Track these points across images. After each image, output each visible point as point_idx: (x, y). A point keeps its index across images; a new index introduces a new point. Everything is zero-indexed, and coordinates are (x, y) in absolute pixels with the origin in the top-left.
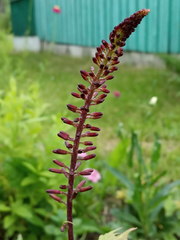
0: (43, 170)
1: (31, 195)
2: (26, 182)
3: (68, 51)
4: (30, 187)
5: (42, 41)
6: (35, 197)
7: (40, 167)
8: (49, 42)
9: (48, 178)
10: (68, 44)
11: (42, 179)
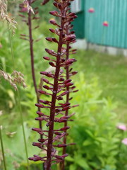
0: (98, 136)
1: (87, 152)
2: (86, 143)
3: (106, 51)
4: (88, 147)
5: (88, 42)
7: (96, 134)
8: (93, 44)
9: (100, 143)
10: (106, 46)
11: (96, 142)
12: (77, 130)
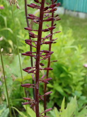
2: (62, 75)
3: (78, 15)
4: (63, 78)
5: (65, 9)
6: (64, 83)
7: (69, 70)
8: (68, 10)
12: (56, 66)
